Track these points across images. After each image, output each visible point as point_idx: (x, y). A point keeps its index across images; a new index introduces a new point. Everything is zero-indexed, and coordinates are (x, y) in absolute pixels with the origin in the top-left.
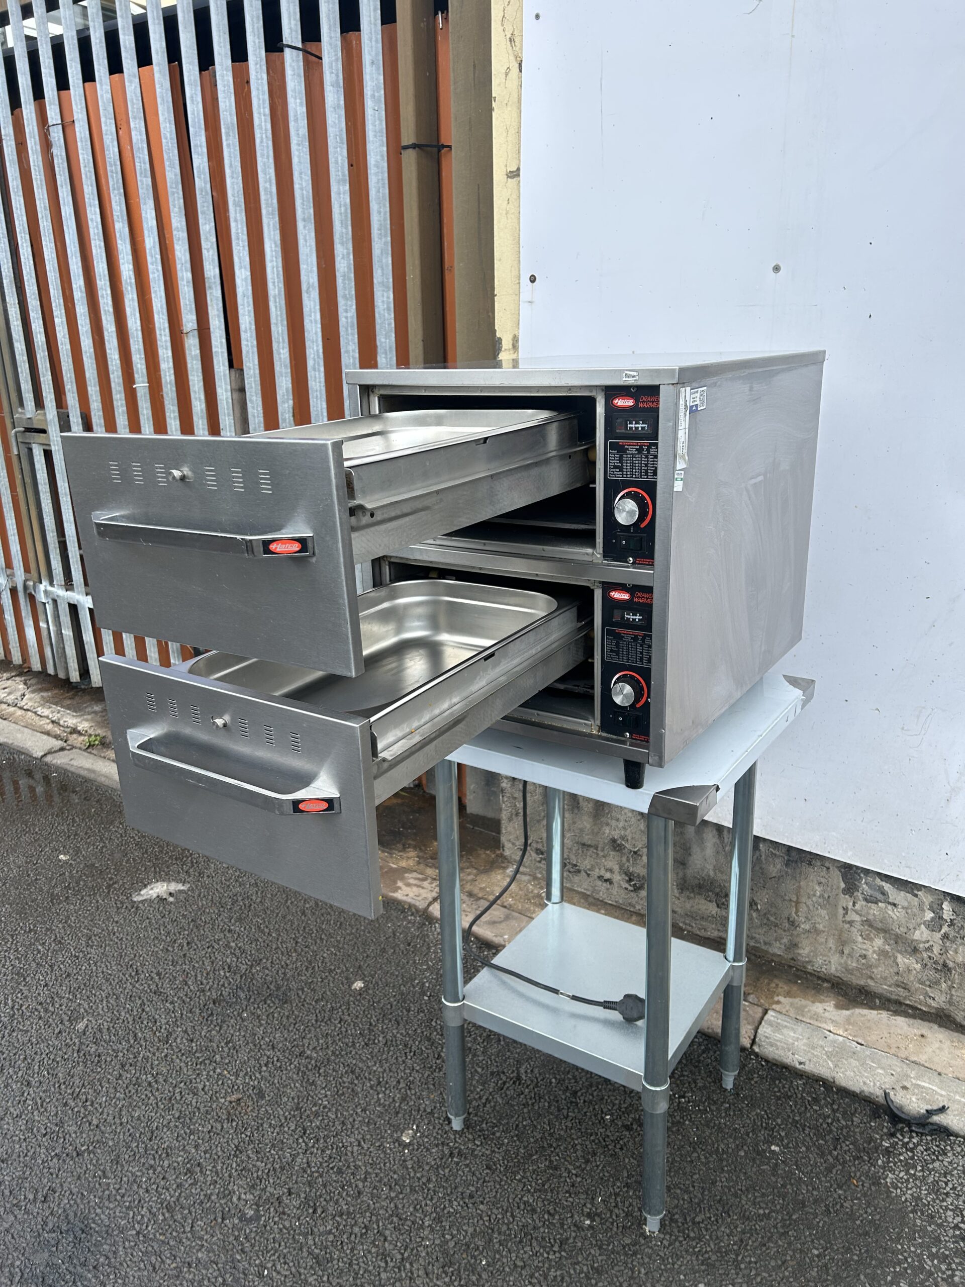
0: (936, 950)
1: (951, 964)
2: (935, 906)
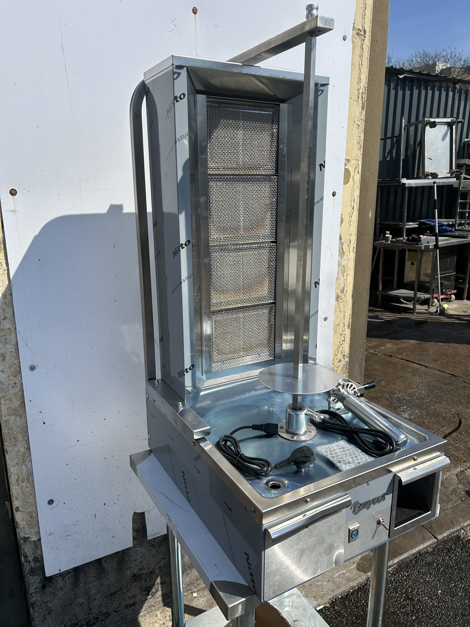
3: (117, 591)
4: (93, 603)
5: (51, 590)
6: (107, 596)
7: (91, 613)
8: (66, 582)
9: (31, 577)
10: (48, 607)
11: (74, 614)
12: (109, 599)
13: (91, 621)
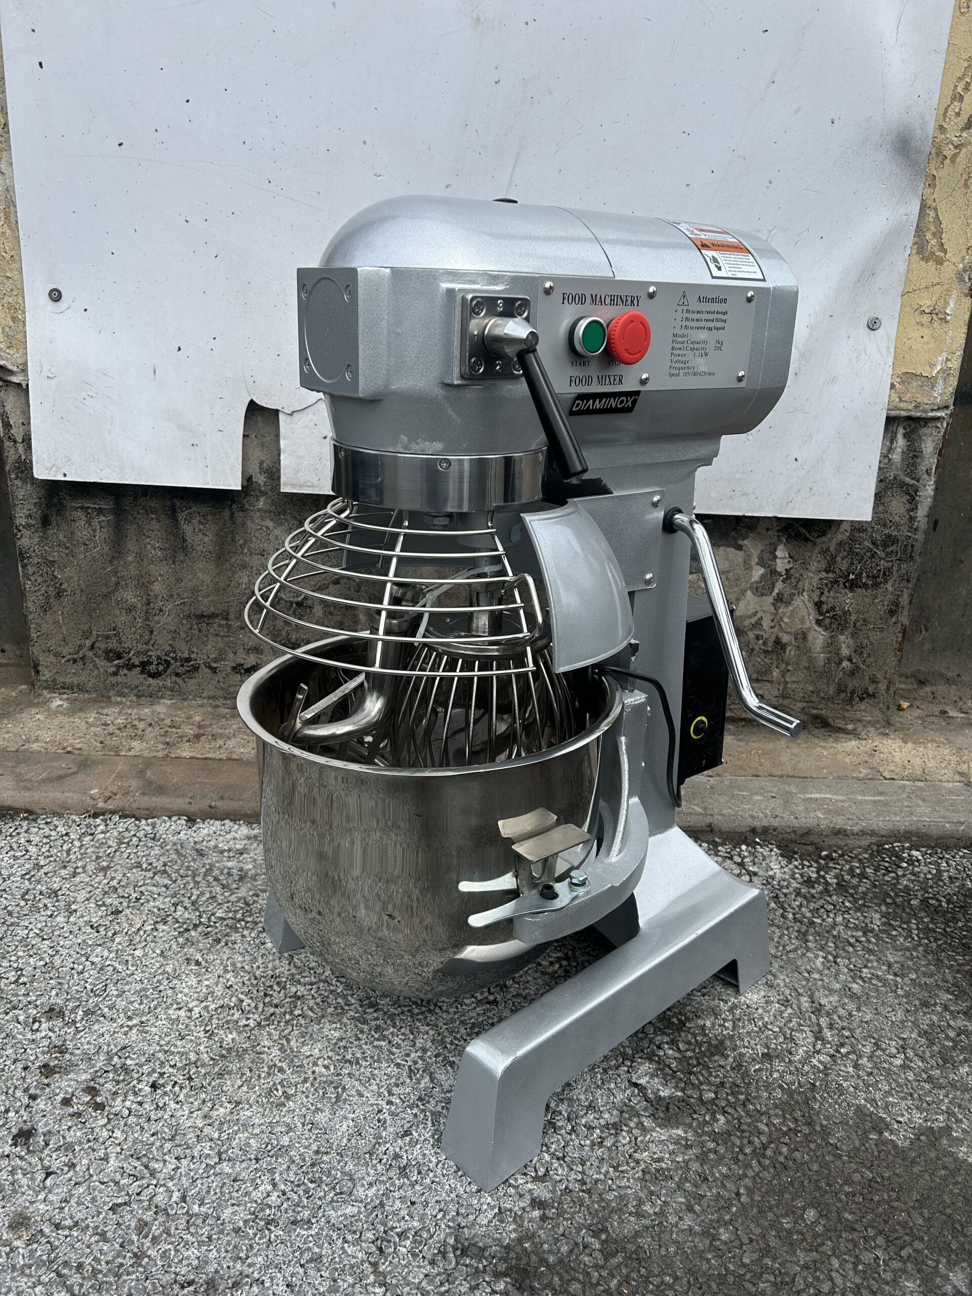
0: (766, 623)
1: (785, 639)
2: (766, 556)
3: (213, 616)
4: (157, 618)
5: (61, 536)
6: (189, 616)
7: (152, 642)
8: (95, 530)
9: (18, 483)
10: (56, 577)
11: (113, 625)
12: (195, 627)
13: (152, 663)
